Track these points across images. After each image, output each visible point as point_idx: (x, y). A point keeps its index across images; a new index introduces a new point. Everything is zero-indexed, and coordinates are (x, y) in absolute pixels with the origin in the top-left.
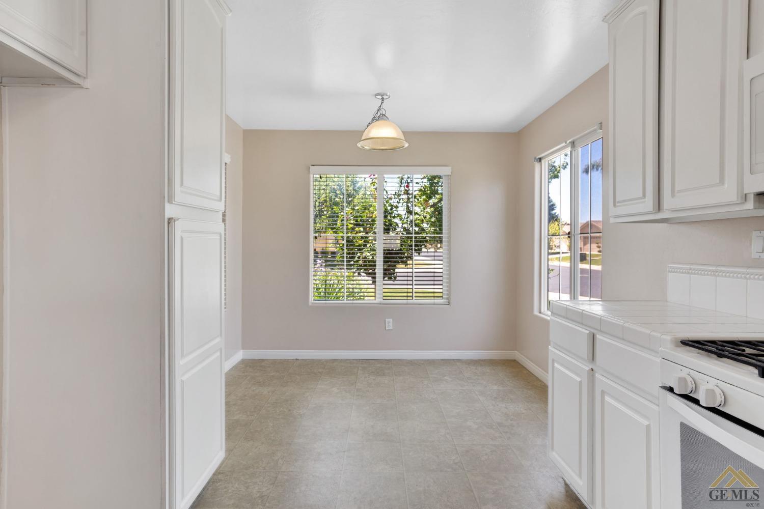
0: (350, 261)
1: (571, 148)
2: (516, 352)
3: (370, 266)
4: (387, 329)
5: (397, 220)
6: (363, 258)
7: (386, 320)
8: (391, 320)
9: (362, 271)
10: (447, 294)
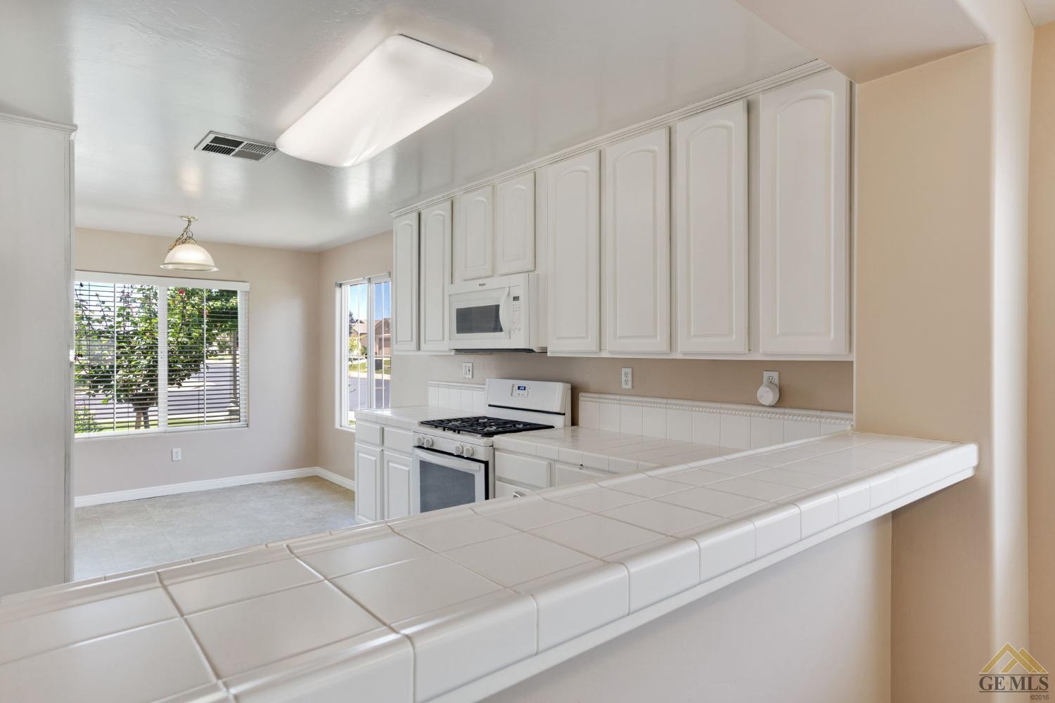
2: (317, 468)
4: (174, 459)
7: (174, 450)
8: (179, 450)
10: (245, 416)
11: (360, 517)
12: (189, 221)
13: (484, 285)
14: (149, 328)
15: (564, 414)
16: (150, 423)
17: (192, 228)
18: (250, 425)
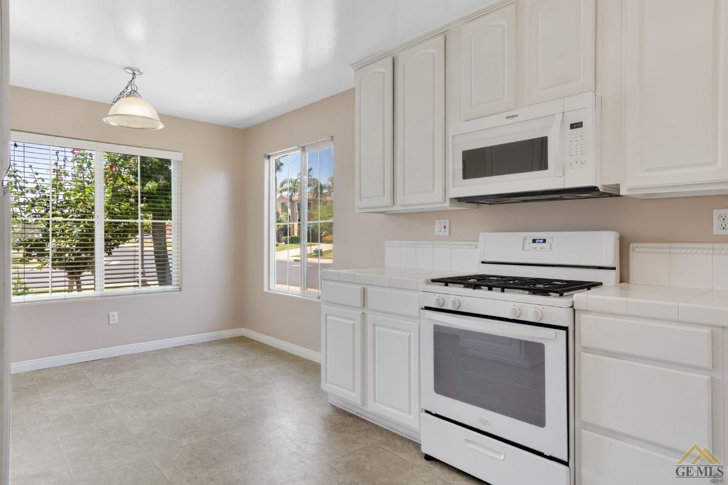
1: (302, 151)
2: (243, 329)
4: (111, 323)
7: (110, 313)
8: (116, 313)
10: (178, 281)
11: (328, 385)
12: (134, 74)
13: (513, 116)
14: (82, 198)
15: (614, 269)
16: (83, 287)
17: (136, 81)
18: (183, 289)
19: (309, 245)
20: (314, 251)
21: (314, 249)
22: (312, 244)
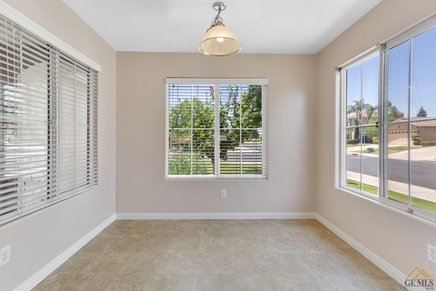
0: (196, 148)
1: (382, 49)
2: (315, 213)
3: (210, 151)
4: (222, 197)
5: (228, 121)
6: (205, 146)
7: (222, 190)
8: (225, 191)
9: (204, 154)
10: (266, 172)
12: (220, 8)
18: (269, 178)
19: (363, 145)
20: (367, 149)
21: (367, 148)
22: (365, 144)
